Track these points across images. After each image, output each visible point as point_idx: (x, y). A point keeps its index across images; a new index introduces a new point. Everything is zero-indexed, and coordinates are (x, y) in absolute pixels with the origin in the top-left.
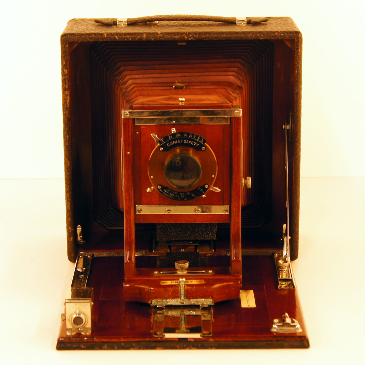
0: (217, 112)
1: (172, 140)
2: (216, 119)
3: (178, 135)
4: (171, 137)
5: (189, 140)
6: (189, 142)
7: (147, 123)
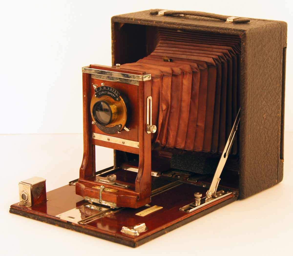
0: (130, 76)
1: (102, 91)
2: (133, 81)
3: (105, 88)
4: (101, 89)
5: (111, 92)
6: (110, 93)
7: (97, 78)
